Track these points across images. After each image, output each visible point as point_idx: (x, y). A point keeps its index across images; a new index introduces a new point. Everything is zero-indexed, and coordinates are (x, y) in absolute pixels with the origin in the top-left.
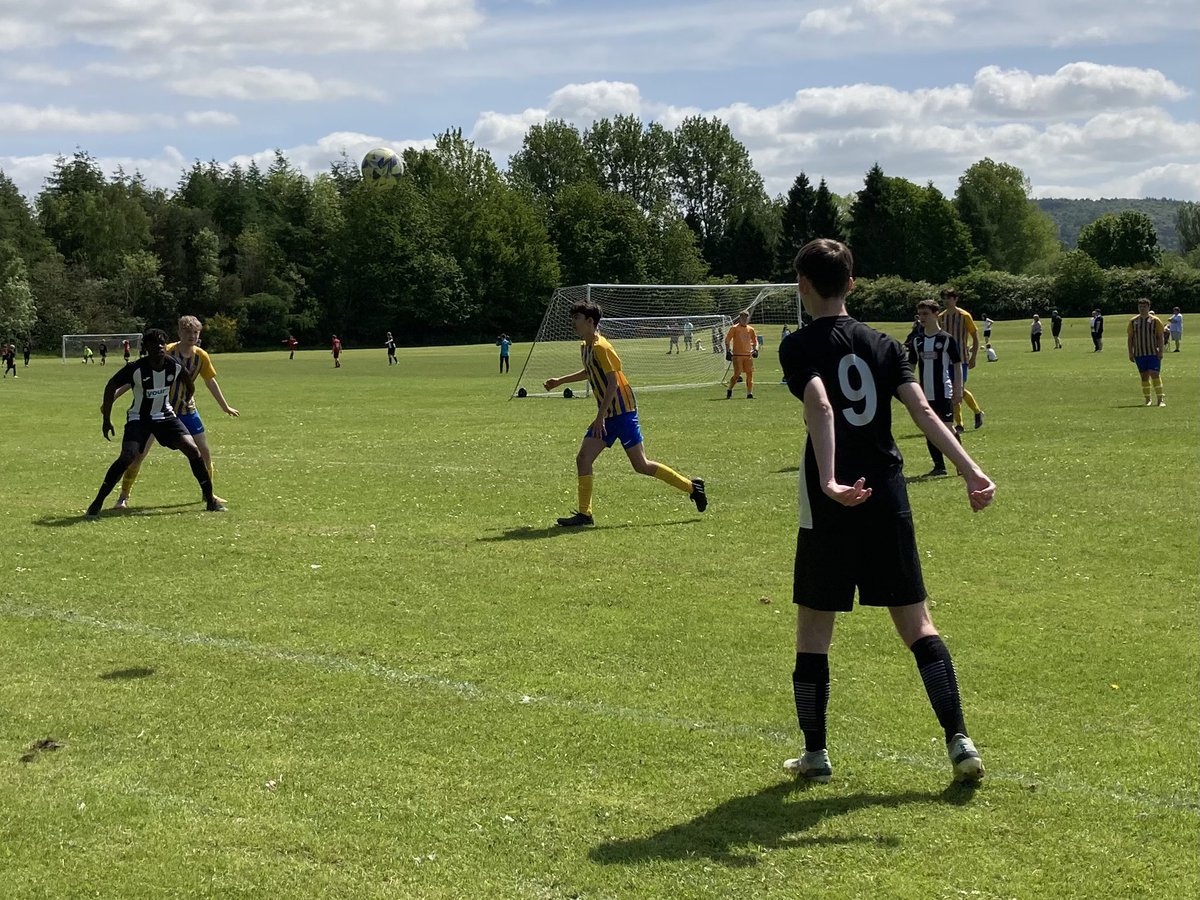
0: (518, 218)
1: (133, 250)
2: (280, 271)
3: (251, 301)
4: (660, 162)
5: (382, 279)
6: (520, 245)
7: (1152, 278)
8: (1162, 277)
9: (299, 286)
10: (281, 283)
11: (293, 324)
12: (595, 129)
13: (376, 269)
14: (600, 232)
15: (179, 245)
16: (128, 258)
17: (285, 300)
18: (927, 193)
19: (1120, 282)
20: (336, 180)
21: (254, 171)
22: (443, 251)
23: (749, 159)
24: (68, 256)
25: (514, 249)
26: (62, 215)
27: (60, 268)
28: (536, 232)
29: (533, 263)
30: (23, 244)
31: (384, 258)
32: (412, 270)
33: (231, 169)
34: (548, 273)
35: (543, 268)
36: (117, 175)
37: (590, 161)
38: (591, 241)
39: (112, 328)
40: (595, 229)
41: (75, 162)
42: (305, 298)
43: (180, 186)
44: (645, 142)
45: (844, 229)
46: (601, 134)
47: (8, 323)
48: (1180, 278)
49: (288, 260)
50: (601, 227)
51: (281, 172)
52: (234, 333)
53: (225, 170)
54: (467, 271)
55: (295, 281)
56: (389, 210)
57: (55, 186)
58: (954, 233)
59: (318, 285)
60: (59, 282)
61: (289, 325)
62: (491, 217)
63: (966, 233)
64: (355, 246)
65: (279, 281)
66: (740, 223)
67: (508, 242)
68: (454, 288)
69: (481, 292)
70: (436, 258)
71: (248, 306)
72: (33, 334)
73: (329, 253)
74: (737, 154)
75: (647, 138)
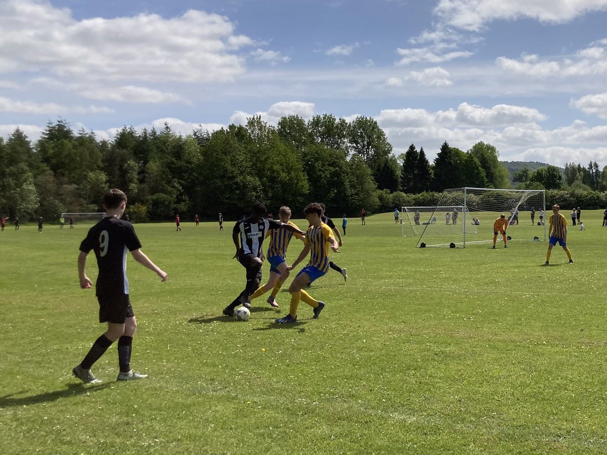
0: (288, 159)
1: (92, 170)
2: (169, 182)
3: (154, 197)
4: (344, 136)
5: (221, 187)
6: (289, 173)
7: (567, 194)
8: (572, 194)
9: (179, 190)
10: (169, 189)
11: (175, 209)
12: (313, 120)
13: (219, 183)
14: (327, 167)
15: (116, 168)
16: (91, 174)
17: (171, 197)
18: (467, 155)
19: (554, 196)
20: (196, 138)
21: (154, 133)
22: (252, 174)
23: (385, 137)
24: (55, 172)
25: (287, 174)
26: (51, 151)
27: (52, 179)
28: (297, 167)
29: (296, 181)
30: (30, 165)
31: (222, 177)
32: (236, 183)
33: (143, 131)
34: (302, 186)
35: (300, 184)
36: (81, 132)
37: (311, 135)
38: (323, 171)
39: (80, 210)
40: (325, 166)
41: (58, 125)
42: (181, 196)
43: (115, 139)
44: (337, 127)
45: (431, 170)
46: (316, 123)
47: (22, 207)
48: (579, 195)
49: (173, 177)
50: (327, 165)
51: (167, 134)
52: (145, 213)
53: (139, 132)
54: (263, 185)
55: (177, 187)
56: (225, 153)
57: (46, 136)
58: (479, 173)
59: (189, 189)
60: (51, 186)
61: (174, 210)
62: (275, 159)
63: (483, 173)
64: (208, 171)
65: (169, 187)
66: (383, 165)
67: (283, 171)
68: (257, 192)
69: (270, 195)
70: (249, 178)
71: (153, 200)
72: (36, 212)
73: (194, 174)
74: (380, 135)
75: (338, 125)
